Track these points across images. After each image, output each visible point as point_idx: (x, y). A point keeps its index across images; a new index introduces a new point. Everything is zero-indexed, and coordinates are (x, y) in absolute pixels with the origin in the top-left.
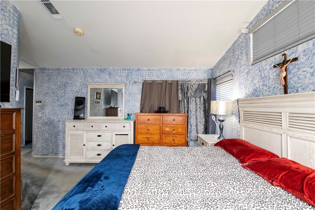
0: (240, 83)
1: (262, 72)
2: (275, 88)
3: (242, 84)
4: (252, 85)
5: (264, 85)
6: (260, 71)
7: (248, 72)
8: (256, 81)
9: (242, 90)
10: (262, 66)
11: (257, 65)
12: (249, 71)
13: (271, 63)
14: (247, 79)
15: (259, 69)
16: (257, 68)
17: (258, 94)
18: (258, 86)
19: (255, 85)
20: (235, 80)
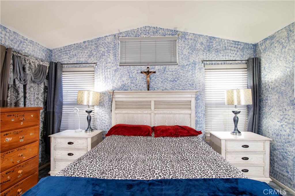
0: (105, 77)
1: (130, 73)
2: (141, 86)
3: (108, 78)
4: (120, 81)
5: (131, 83)
6: (128, 73)
7: (115, 70)
8: (124, 79)
9: (109, 83)
10: (130, 69)
11: (126, 67)
12: (117, 69)
13: (138, 69)
14: (114, 76)
15: (128, 71)
16: (126, 70)
17: (126, 89)
18: (126, 83)
19: (123, 81)
20: (98, 73)
